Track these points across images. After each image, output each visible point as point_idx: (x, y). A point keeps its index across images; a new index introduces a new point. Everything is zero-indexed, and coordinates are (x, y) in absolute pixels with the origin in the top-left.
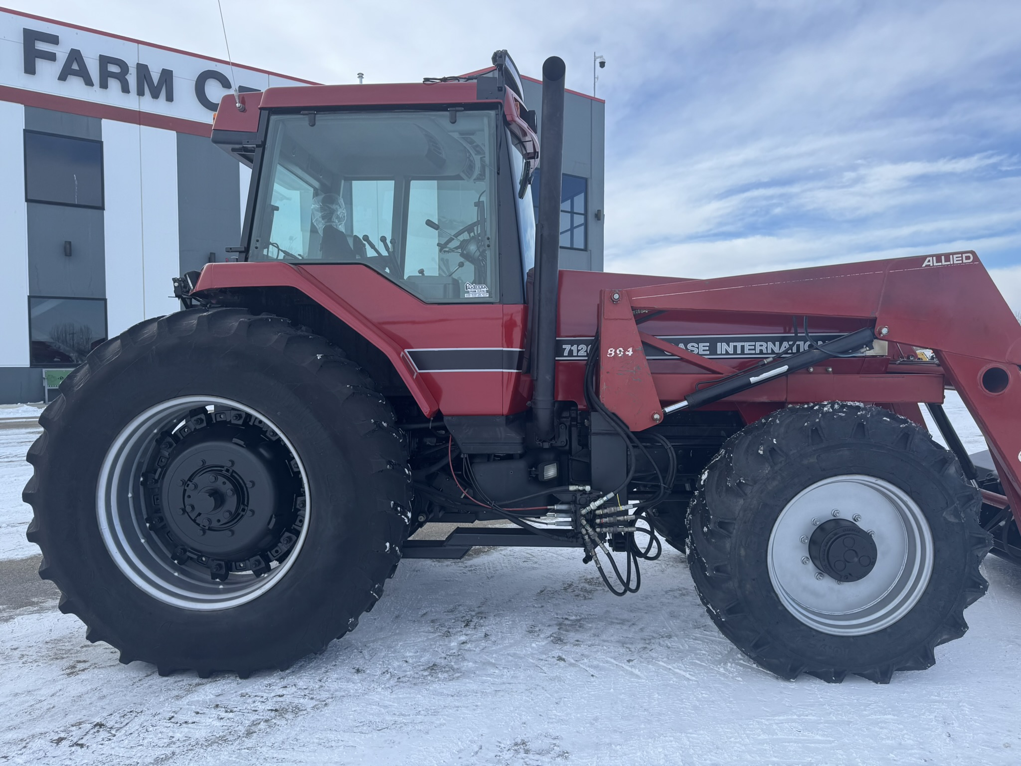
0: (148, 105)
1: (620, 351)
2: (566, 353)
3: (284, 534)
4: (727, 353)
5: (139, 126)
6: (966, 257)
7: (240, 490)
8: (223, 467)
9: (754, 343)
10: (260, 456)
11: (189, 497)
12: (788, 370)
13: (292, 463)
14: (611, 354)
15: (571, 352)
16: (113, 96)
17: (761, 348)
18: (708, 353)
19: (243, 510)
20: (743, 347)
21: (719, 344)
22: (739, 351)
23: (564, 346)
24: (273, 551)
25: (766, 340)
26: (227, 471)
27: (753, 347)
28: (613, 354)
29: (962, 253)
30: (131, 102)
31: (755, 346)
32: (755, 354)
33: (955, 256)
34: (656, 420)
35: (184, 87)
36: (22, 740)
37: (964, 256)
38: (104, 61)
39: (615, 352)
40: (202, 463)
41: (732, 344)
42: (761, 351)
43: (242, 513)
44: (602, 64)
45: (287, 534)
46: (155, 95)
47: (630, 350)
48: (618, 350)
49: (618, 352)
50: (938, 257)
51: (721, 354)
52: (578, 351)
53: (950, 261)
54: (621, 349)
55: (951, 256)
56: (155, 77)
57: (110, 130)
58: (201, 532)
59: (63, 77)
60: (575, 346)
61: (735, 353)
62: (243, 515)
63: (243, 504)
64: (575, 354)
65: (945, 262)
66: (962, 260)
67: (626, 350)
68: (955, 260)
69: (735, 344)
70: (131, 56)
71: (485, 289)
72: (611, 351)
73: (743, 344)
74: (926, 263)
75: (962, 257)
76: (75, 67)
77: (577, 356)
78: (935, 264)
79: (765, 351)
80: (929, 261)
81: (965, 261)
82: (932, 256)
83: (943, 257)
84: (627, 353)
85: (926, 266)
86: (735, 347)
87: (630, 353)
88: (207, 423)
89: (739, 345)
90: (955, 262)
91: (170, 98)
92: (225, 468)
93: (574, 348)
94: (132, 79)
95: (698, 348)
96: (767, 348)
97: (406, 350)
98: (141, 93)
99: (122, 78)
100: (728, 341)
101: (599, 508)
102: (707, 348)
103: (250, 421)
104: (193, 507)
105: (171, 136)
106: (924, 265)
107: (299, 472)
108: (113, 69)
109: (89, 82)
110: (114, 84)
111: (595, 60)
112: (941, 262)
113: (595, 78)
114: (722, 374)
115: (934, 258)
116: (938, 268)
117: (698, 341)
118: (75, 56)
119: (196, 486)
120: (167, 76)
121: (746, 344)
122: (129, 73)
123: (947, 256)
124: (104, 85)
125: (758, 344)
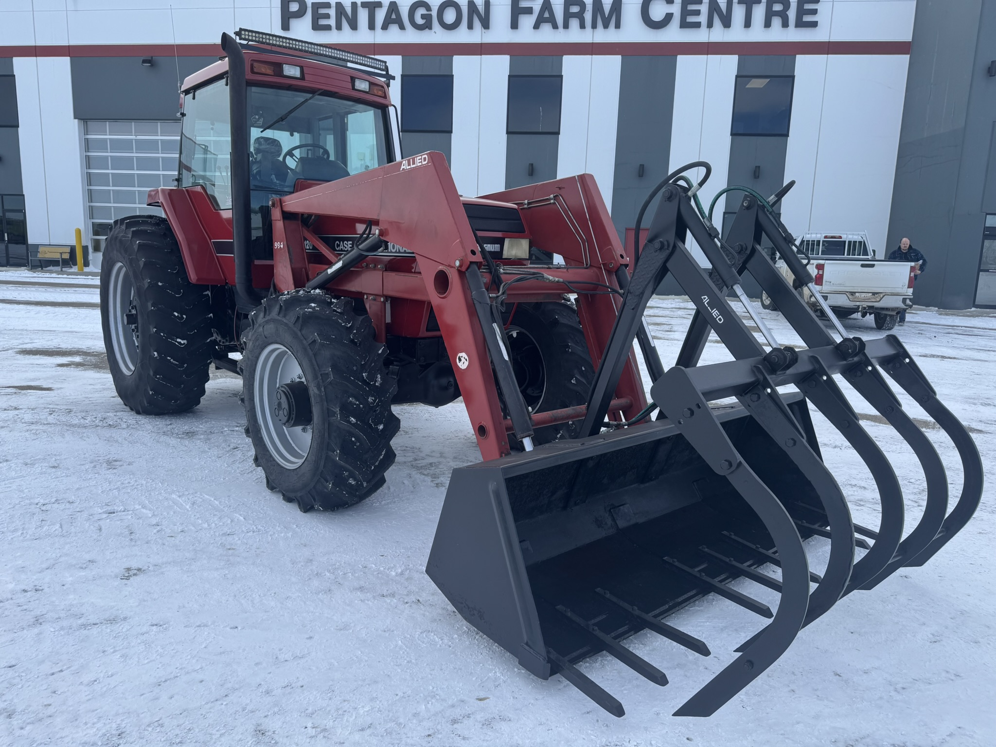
0: (602, 36)
1: (279, 244)
5: (591, 56)
28: (276, 246)
30: (586, 36)
35: (631, 11)
38: (568, 4)
46: (606, 26)
56: (607, 8)
57: (569, 65)
59: (536, 26)
72: (276, 244)
76: (546, 15)
87: (282, 246)
91: (618, 26)
94: (588, 16)
98: (594, 26)
99: (580, 16)
105: (617, 60)
108: (575, 9)
109: (555, 27)
110: (574, 23)
118: (546, 6)
120: (617, 6)
122: (587, 10)
124: (566, 26)
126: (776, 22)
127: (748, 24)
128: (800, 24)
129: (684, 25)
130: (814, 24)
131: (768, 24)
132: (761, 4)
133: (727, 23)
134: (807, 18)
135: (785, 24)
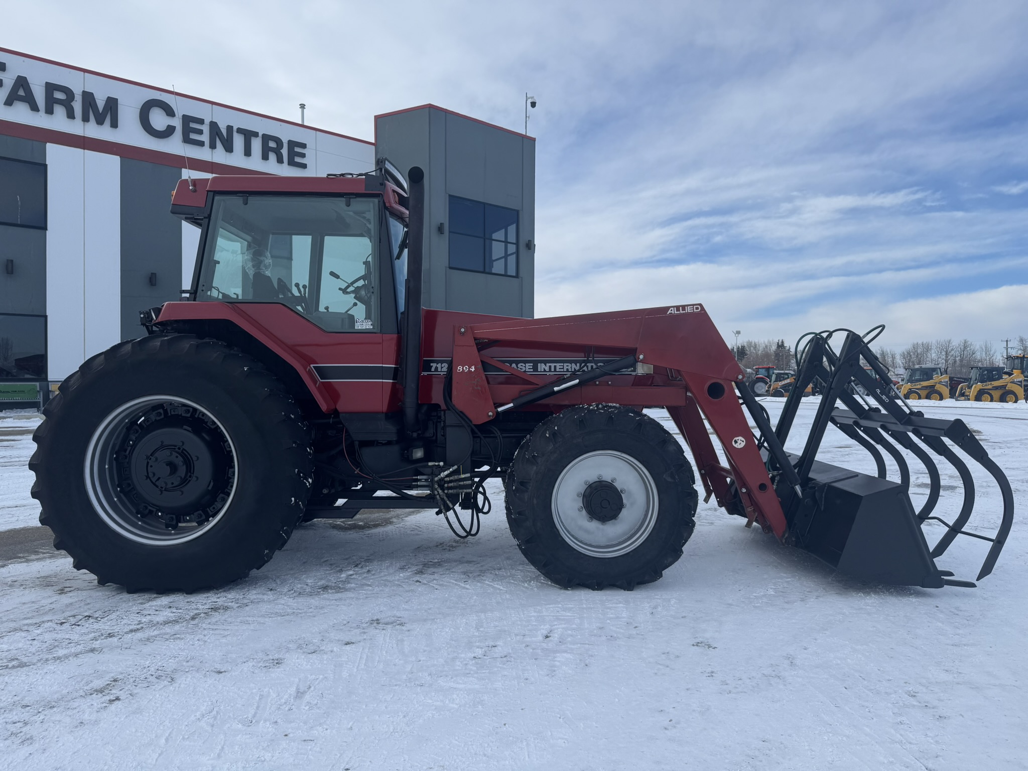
0: (92, 131)
1: (466, 368)
2: (433, 369)
3: (219, 495)
4: (545, 371)
5: (83, 150)
6: (696, 308)
7: (189, 463)
8: (176, 446)
9: (562, 364)
10: (203, 439)
11: (151, 466)
12: (579, 382)
13: (226, 444)
14: (460, 370)
15: (436, 368)
16: (58, 122)
17: (567, 367)
18: (532, 370)
19: (190, 476)
20: (555, 367)
21: (539, 364)
22: (553, 370)
23: (431, 364)
24: (211, 508)
25: (571, 362)
26: (179, 449)
27: (562, 367)
28: (461, 370)
29: (693, 305)
30: (76, 128)
31: (563, 366)
32: (564, 372)
33: (688, 307)
34: (490, 416)
35: (128, 114)
36: (36, 623)
37: (695, 307)
38: (51, 88)
39: (463, 369)
40: (161, 443)
41: (548, 365)
42: (567, 369)
43: (189, 479)
44: (533, 105)
45: (222, 495)
46: (100, 122)
47: (473, 367)
48: (464, 368)
49: (465, 369)
50: (678, 308)
51: (541, 372)
52: (442, 368)
53: (685, 310)
54: (467, 366)
55: (686, 307)
56: (101, 104)
57: (54, 153)
58: (160, 493)
59: (9, 102)
60: (440, 364)
61: (550, 371)
62: (190, 481)
63: (190, 472)
64: (439, 370)
65: (682, 311)
66: (693, 310)
67: (470, 367)
68: (689, 310)
69: (550, 364)
70: (77, 85)
71: (370, 323)
72: (460, 368)
73: (555, 364)
74: (669, 312)
75: (693, 308)
76: (21, 93)
77: (441, 371)
78: (676, 312)
79: (570, 370)
80: (672, 310)
81: (695, 311)
82: (674, 307)
83: (681, 308)
84: (471, 369)
85: (670, 313)
86: (550, 367)
87: (473, 369)
88: (164, 416)
89: (553, 365)
90: (689, 311)
91: (114, 125)
92: (178, 447)
93: (439, 365)
94: (77, 106)
95: (525, 367)
96: (571, 367)
97: (312, 366)
98: (86, 119)
99: (67, 104)
100: (545, 362)
101: (447, 476)
102: (531, 367)
103: (196, 414)
104: (154, 474)
105: (114, 161)
106: (668, 313)
107: (231, 451)
108: (59, 95)
109: (34, 108)
110: (60, 111)
111: (526, 101)
112: (680, 311)
113: (526, 117)
114: (538, 385)
115: (675, 308)
116: (677, 315)
117: (525, 362)
118: (22, 82)
119: (157, 459)
120: (112, 104)
121: (558, 365)
122: (75, 99)
123: (684, 307)
124: (49, 111)
125: (565, 365)
126: (272, 157)
127: (248, 152)
128: (292, 163)
129: (187, 140)
130: (304, 166)
131: (265, 157)
132: (258, 138)
133: (229, 148)
134: (298, 159)
135: (280, 160)
